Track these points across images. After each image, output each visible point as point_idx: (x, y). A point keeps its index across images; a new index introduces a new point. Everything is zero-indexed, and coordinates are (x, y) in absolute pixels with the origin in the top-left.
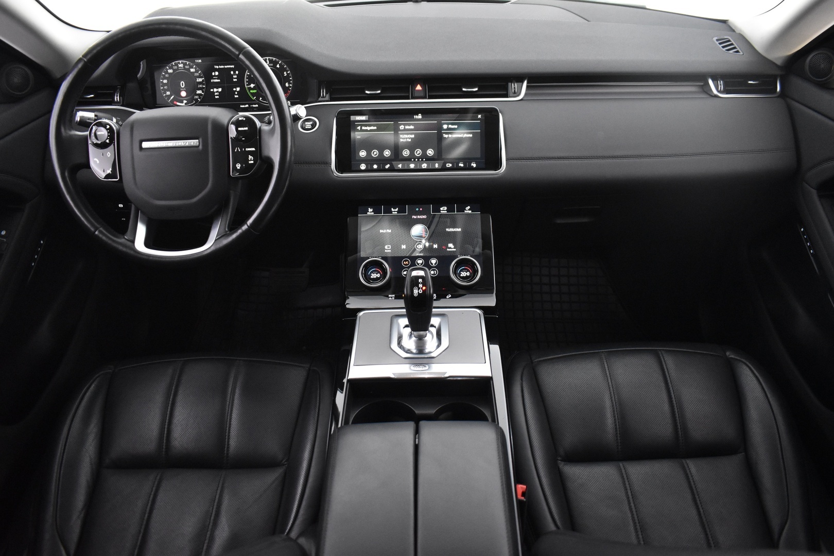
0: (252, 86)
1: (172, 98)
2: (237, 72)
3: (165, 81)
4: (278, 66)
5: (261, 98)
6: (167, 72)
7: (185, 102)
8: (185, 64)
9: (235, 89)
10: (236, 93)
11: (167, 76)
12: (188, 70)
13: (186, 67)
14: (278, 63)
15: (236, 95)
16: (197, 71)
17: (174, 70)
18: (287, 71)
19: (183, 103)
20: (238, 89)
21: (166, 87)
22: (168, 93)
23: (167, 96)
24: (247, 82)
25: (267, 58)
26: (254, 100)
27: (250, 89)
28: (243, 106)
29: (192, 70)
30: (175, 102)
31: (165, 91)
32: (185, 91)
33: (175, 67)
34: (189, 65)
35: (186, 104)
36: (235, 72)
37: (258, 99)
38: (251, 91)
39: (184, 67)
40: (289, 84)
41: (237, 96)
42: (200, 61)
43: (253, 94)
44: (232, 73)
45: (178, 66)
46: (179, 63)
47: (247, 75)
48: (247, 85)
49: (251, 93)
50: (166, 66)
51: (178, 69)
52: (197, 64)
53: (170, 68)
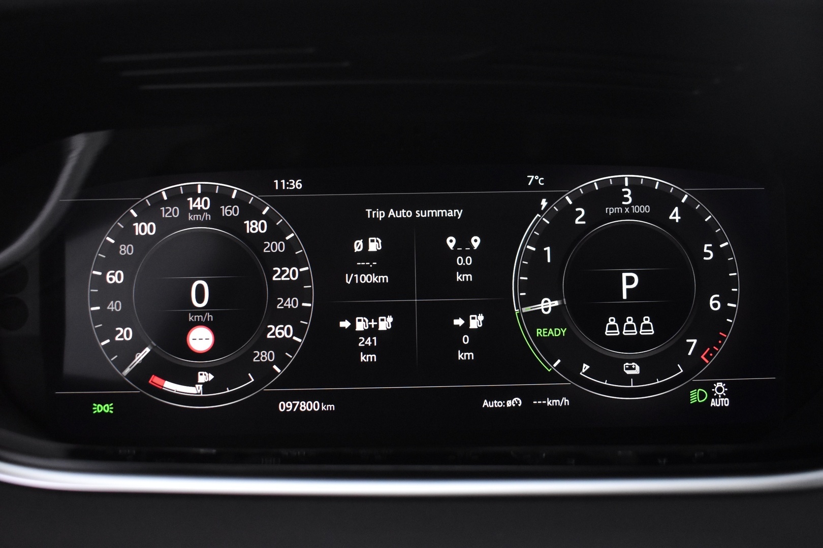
0: (547, 305)
1: (140, 357)
2: (476, 242)
3: (115, 277)
4: (675, 215)
5: (586, 367)
6: (127, 235)
7: (204, 377)
8: (220, 199)
9: (459, 322)
10: (466, 340)
11: (125, 250)
12: (236, 225)
13: (227, 211)
14: (674, 200)
15: (465, 349)
16: (275, 233)
17: (164, 226)
18: (716, 241)
19: (193, 382)
20: (476, 322)
21: (113, 306)
22: (125, 334)
23: (114, 347)
24: (523, 286)
25: (626, 177)
26: (553, 376)
27: (536, 319)
28: (498, 404)
29: (254, 227)
30: (155, 380)
31: (110, 322)
32: (206, 324)
33: (172, 212)
34: (240, 201)
35: (207, 386)
36: (463, 242)
37: (570, 368)
38: (539, 332)
39: (215, 211)
40: (724, 302)
41: (470, 355)
42: (297, 184)
43: (549, 347)
44: (451, 242)
45: (184, 207)
46: (191, 192)
47: (528, 254)
48: (525, 302)
49: (539, 341)
50: (129, 205)
51: (182, 221)
52: (284, 202)
53: (144, 217)
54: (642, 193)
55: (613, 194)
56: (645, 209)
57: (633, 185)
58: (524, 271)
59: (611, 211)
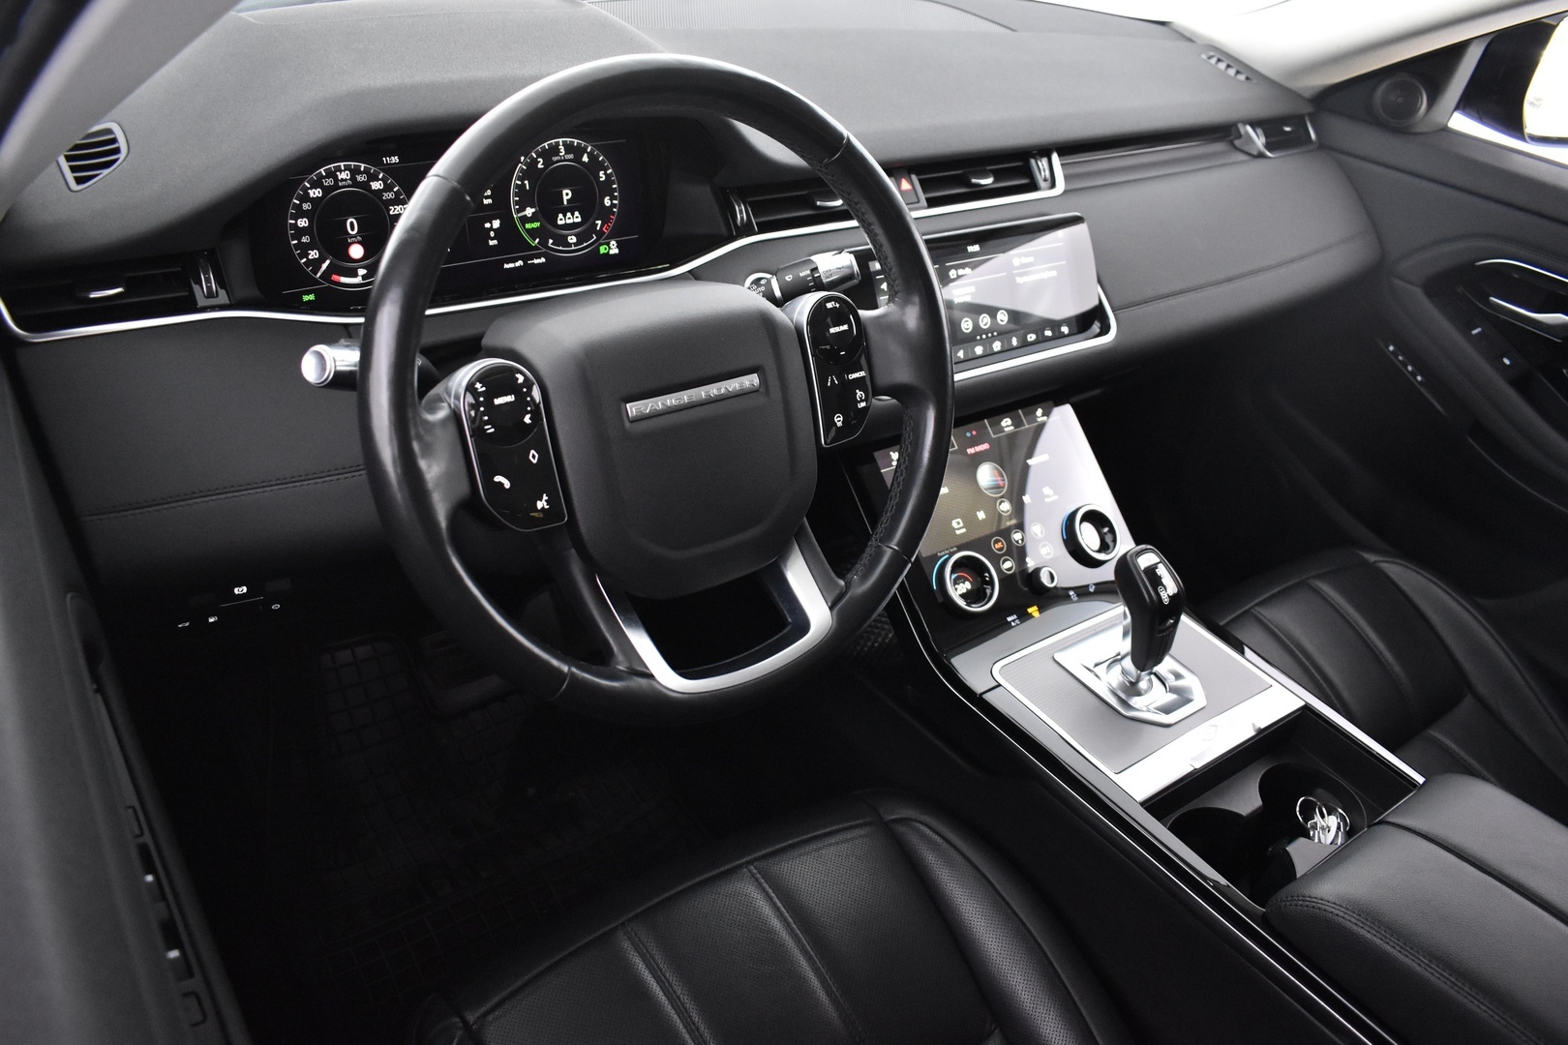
0: (529, 212)
1: (325, 266)
3: (303, 223)
4: (585, 159)
5: (551, 241)
6: (305, 198)
7: (362, 272)
8: (355, 172)
9: (488, 225)
10: (492, 234)
11: (306, 206)
12: (366, 185)
13: (360, 178)
14: (584, 150)
15: (492, 239)
16: (388, 188)
17: (326, 190)
18: (605, 170)
19: (355, 275)
20: (496, 224)
21: (305, 239)
22: (314, 254)
23: (309, 262)
24: (516, 203)
25: (561, 140)
26: (536, 248)
27: (525, 220)
28: (511, 265)
29: (376, 185)
30: (335, 277)
31: (305, 249)
32: (359, 242)
33: (329, 182)
34: (366, 172)
35: (364, 277)
37: (544, 243)
38: (528, 226)
39: (353, 178)
40: (611, 200)
41: (495, 242)
42: (395, 159)
43: (532, 233)
45: (336, 178)
46: (338, 169)
47: (517, 186)
48: (518, 211)
49: (528, 231)
50: (303, 180)
51: (336, 186)
52: (390, 170)
53: (314, 186)
54: (569, 148)
55: (555, 149)
56: (571, 156)
57: (565, 144)
58: (516, 195)
59: (555, 159)
